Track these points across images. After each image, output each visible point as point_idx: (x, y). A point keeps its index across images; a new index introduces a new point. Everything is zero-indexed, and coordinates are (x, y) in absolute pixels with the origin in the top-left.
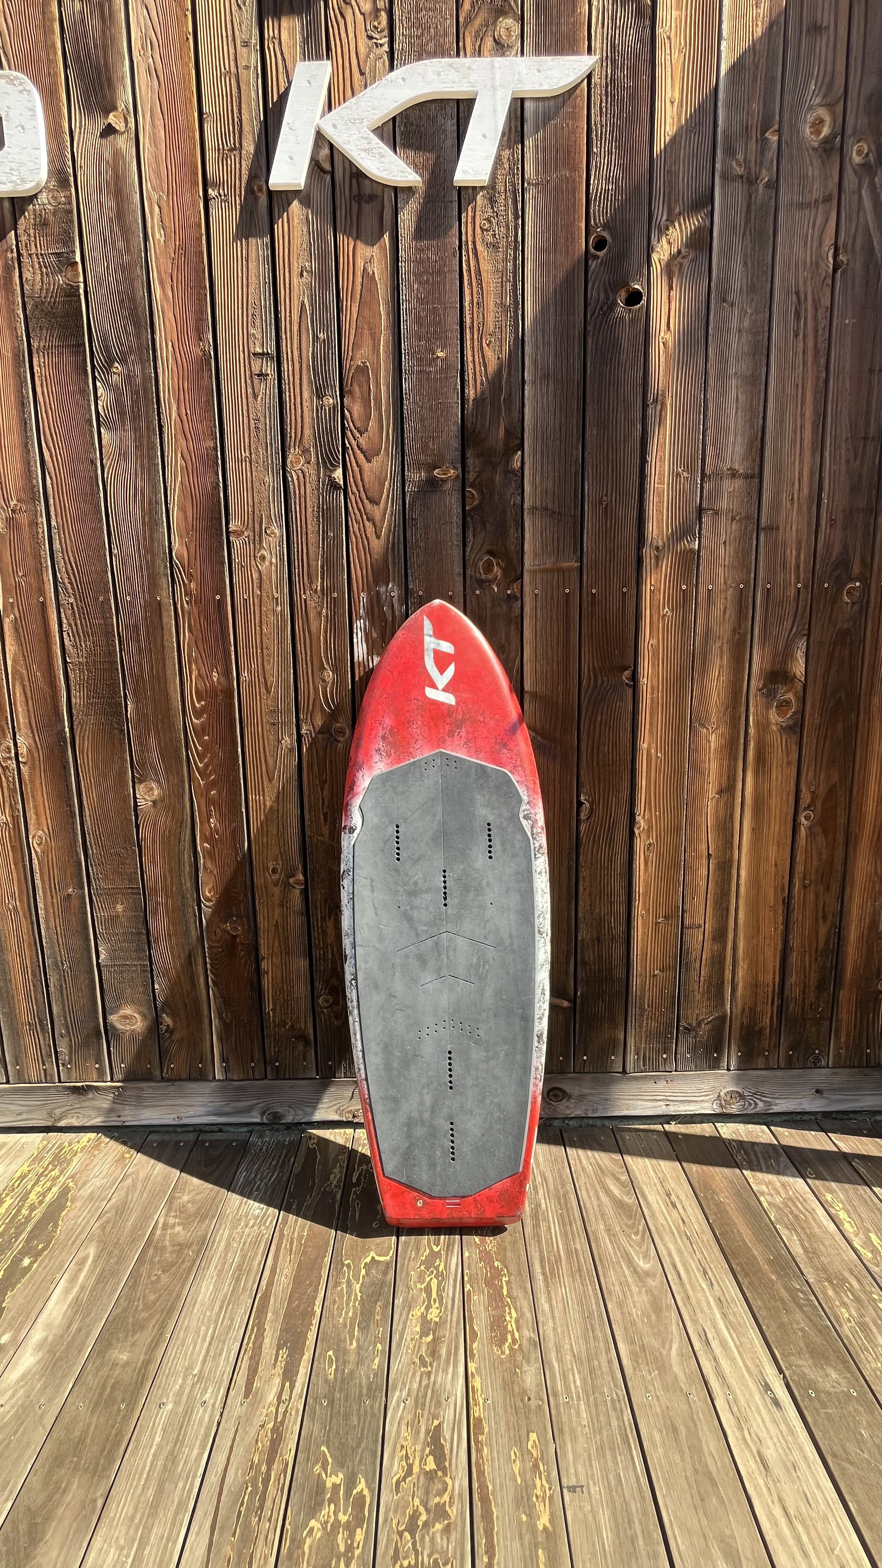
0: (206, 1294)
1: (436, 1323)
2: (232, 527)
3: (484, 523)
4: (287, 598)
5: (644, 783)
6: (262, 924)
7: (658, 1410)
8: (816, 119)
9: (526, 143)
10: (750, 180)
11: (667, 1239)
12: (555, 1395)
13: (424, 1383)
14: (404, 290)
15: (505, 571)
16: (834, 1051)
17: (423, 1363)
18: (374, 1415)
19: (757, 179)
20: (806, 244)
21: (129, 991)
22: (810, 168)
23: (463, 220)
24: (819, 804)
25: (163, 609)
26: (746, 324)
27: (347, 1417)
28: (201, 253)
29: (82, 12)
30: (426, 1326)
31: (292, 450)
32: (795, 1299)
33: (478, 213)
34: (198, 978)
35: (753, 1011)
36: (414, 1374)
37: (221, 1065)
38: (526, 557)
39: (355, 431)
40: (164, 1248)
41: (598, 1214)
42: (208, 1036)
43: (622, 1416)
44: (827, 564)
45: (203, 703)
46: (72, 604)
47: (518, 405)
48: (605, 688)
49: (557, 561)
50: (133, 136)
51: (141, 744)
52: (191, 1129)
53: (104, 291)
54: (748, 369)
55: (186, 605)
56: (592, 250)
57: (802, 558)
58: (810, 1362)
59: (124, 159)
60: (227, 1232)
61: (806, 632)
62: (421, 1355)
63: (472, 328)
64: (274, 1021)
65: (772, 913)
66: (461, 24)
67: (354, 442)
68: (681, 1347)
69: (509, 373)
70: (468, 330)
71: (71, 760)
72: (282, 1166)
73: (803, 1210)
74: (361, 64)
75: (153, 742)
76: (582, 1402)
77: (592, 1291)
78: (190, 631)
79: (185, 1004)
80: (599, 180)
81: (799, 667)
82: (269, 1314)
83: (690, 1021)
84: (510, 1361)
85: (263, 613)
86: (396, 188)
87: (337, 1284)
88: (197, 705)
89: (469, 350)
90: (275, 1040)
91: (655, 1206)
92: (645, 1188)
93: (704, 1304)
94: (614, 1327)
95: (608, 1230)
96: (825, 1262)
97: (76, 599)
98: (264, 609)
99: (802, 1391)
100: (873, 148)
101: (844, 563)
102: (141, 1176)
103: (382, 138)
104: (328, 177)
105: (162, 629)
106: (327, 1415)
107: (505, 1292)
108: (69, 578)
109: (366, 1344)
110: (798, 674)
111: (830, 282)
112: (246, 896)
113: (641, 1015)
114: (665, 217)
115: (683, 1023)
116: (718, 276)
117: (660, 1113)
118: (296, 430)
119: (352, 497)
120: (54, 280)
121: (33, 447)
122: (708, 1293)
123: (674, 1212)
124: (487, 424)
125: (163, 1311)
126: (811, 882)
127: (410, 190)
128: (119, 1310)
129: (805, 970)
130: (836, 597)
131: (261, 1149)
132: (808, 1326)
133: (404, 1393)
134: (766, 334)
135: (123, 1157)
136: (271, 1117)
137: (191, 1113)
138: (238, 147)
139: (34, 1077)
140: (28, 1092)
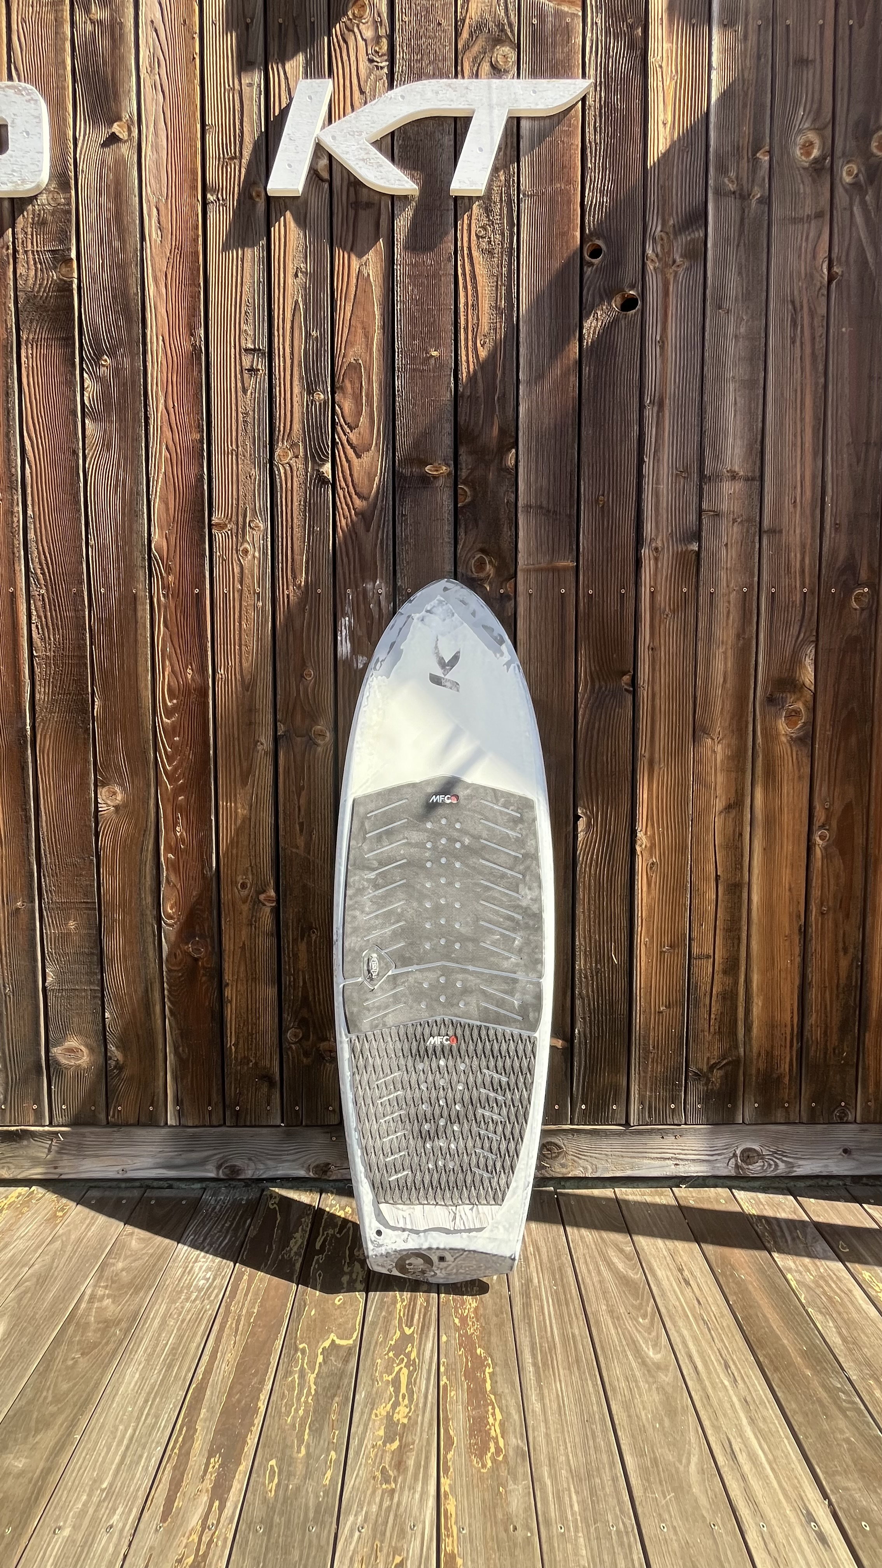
0: (130, 1383)
1: (404, 1425)
2: (215, 520)
3: (476, 521)
4: (269, 594)
5: (645, 796)
6: (228, 945)
7: (676, 1545)
8: (806, 142)
9: (522, 159)
10: (743, 196)
11: (681, 1323)
12: (548, 1523)
13: (386, 1504)
14: (398, 289)
15: (498, 570)
16: (861, 1105)
17: (386, 1479)
18: (320, 1547)
19: (749, 195)
20: (800, 256)
21: (75, 1020)
22: (801, 186)
23: (459, 227)
24: (834, 824)
25: (138, 603)
26: (742, 330)
27: (286, 1551)
28: (196, 253)
29: (93, 34)
30: (393, 1430)
31: (280, 444)
32: (836, 1400)
33: (473, 221)
34: (154, 1006)
35: (770, 1055)
36: (374, 1492)
37: (174, 1108)
38: (520, 555)
39: (346, 427)
40: (88, 1323)
41: (599, 1292)
42: (162, 1074)
43: (631, 1553)
44: (834, 568)
45: (175, 701)
46: (43, 595)
47: (512, 403)
48: (603, 693)
49: (552, 560)
50: (135, 144)
51: (106, 744)
52: (137, 1184)
53: (97, 286)
54: (745, 374)
55: (162, 599)
56: (587, 258)
57: (807, 561)
58: (861, 1484)
59: (125, 165)
60: (164, 1307)
61: (814, 639)
62: (384, 1467)
63: (466, 329)
64: (236, 1058)
65: (787, 943)
66: (459, 51)
67: (344, 438)
68: (701, 1461)
69: (504, 373)
70: (462, 330)
71: (30, 760)
72: (236, 1230)
73: (838, 1291)
74: (362, 83)
75: (119, 742)
76: (580, 1534)
77: (592, 1387)
78: (166, 625)
79: (138, 1035)
80: (593, 193)
81: (808, 675)
82: (203, 1411)
83: (700, 1066)
84: (492, 1477)
85: (244, 608)
86: (392, 196)
87: (288, 1373)
88: (169, 704)
89: (463, 350)
90: (236, 1080)
91: (665, 1283)
92: (653, 1261)
93: (727, 1405)
94: (619, 1434)
95: (611, 1312)
96: (868, 1355)
97: (47, 590)
98: (244, 604)
99: (853, 1524)
100: (863, 169)
101: (851, 567)
102: (73, 1237)
103: (380, 150)
104: (326, 186)
105: (136, 622)
106: (261, 1546)
107: (488, 1387)
108: (42, 569)
109: (317, 1452)
110: (807, 682)
111: (826, 293)
112: (211, 913)
113: (646, 1058)
114: (659, 229)
115: (693, 1068)
116: (713, 284)
117: (669, 1174)
118: (285, 424)
119: (341, 492)
120: (48, 275)
121: (15, 436)
122: (731, 1392)
123: (688, 1290)
124: (481, 422)
125: (75, 1405)
126: (829, 908)
127: (405, 199)
128: (23, 1402)
129: (826, 1008)
130: (843, 603)
131: (215, 1208)
132: (854, 1436)
133: (360, 1519)
134: (763, 340)
135: (55, 1216)
136: (227, 1171)
137: (138, 1165)
138: (238, 156)
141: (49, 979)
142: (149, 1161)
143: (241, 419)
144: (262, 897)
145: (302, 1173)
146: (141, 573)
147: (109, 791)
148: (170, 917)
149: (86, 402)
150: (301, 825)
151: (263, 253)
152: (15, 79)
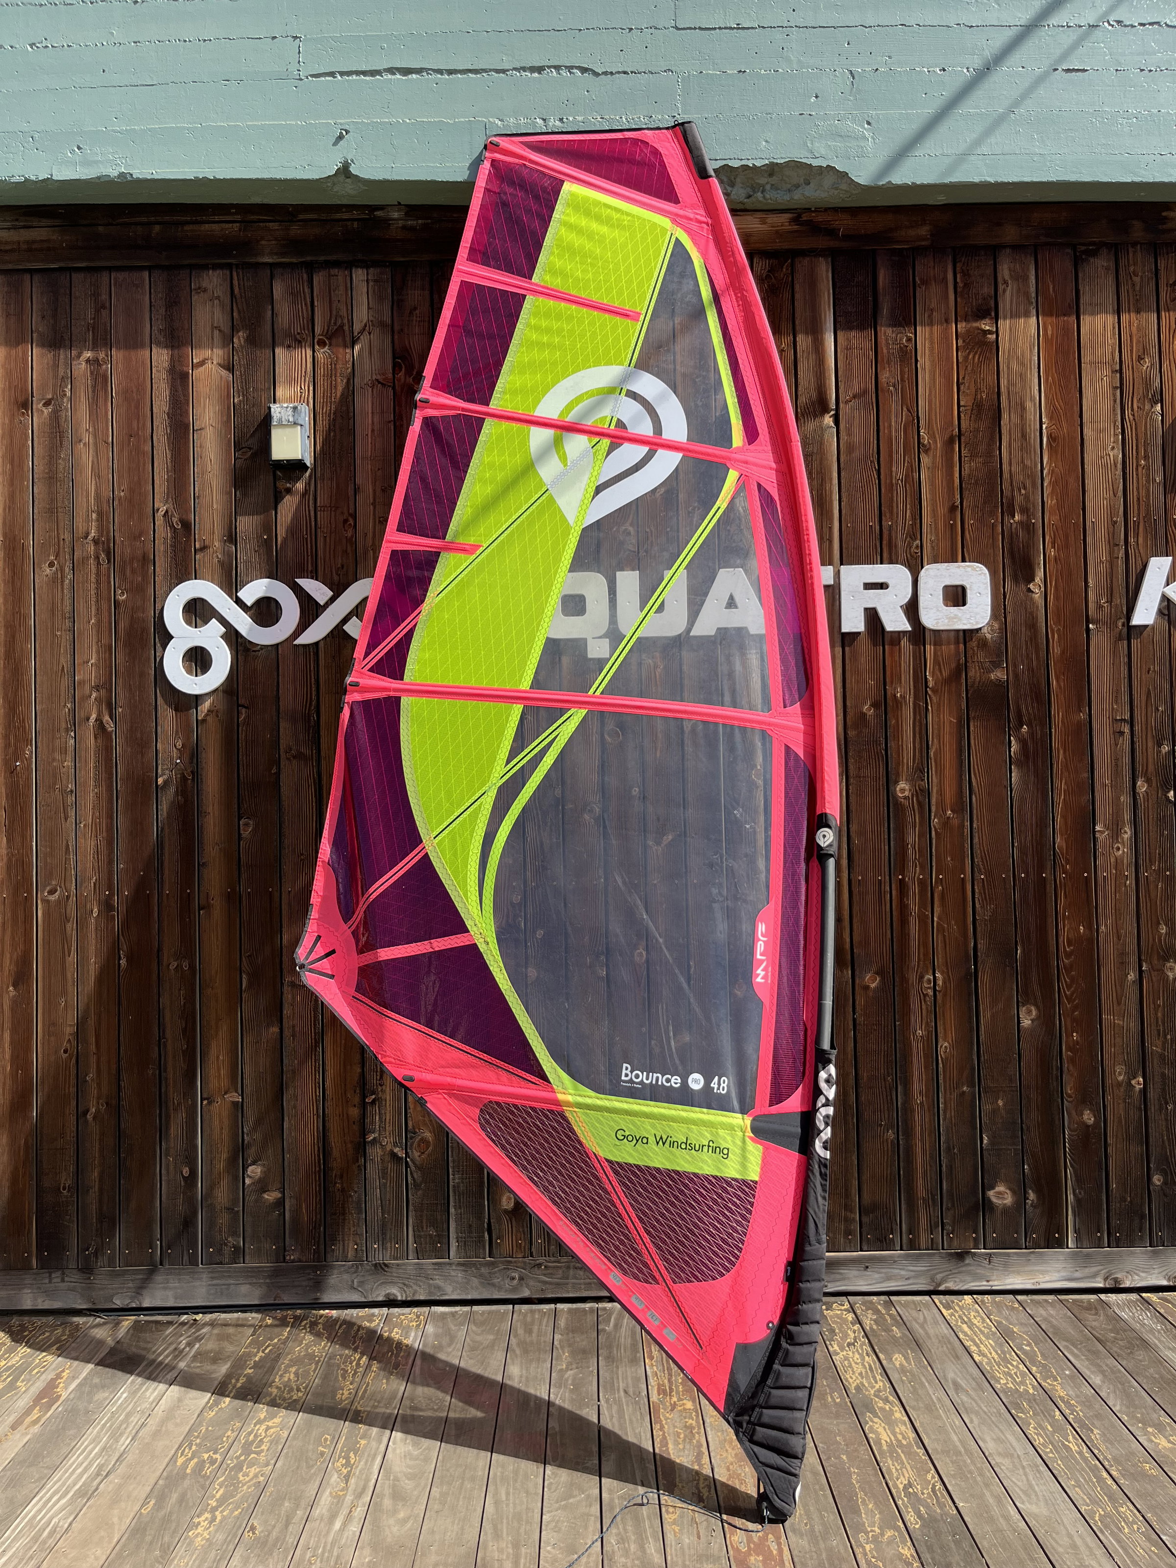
2: (1097, 828)
4: (1134, 875)
6: (1110, 1116)
21: (1003, 1171)
25: (1047, 883)
29: (1016, 529)
31: (1140, 779)
34: (1059, 1160)
37: (1074, 1235)
42: (1064, 1210)
45: (1072, 948)
46: (983, 879)
50: (1043, 595)
51: (1025, 977)
53: (1020, 682)
55: (1062, 880)
59: (1037, 607)
64: (1116, 1197)
71: (974, 989)
75: (1034, 976)
78: (1065, 897)
85: (1117, 885)
88: (1067, 949)
90: (1116, 1213)
97: (986, 876)
98: (1118, 882)
104: (1167, 618)
105: (1045, 896)
108: (983, 862)
112: (1098, 1093)
118: (1142, 766)
120: (988, 677)
136: (1113, 1283)
137: (1047, 1278)
138: (1110, 601)
139: (923, 1245)
140: (918, 1258)
141: (985, 1142)
142: (1056, 1276)
143: (1114, 764)
144: (1133, 1082)
145: (1165, 1283)
146: (1049, 863)
147: (1027, 1009)
148: (1070, 1096)
149: (1012, 754)
150: (1159, 1031)
151: (1126, 660)
152: (967, 559)
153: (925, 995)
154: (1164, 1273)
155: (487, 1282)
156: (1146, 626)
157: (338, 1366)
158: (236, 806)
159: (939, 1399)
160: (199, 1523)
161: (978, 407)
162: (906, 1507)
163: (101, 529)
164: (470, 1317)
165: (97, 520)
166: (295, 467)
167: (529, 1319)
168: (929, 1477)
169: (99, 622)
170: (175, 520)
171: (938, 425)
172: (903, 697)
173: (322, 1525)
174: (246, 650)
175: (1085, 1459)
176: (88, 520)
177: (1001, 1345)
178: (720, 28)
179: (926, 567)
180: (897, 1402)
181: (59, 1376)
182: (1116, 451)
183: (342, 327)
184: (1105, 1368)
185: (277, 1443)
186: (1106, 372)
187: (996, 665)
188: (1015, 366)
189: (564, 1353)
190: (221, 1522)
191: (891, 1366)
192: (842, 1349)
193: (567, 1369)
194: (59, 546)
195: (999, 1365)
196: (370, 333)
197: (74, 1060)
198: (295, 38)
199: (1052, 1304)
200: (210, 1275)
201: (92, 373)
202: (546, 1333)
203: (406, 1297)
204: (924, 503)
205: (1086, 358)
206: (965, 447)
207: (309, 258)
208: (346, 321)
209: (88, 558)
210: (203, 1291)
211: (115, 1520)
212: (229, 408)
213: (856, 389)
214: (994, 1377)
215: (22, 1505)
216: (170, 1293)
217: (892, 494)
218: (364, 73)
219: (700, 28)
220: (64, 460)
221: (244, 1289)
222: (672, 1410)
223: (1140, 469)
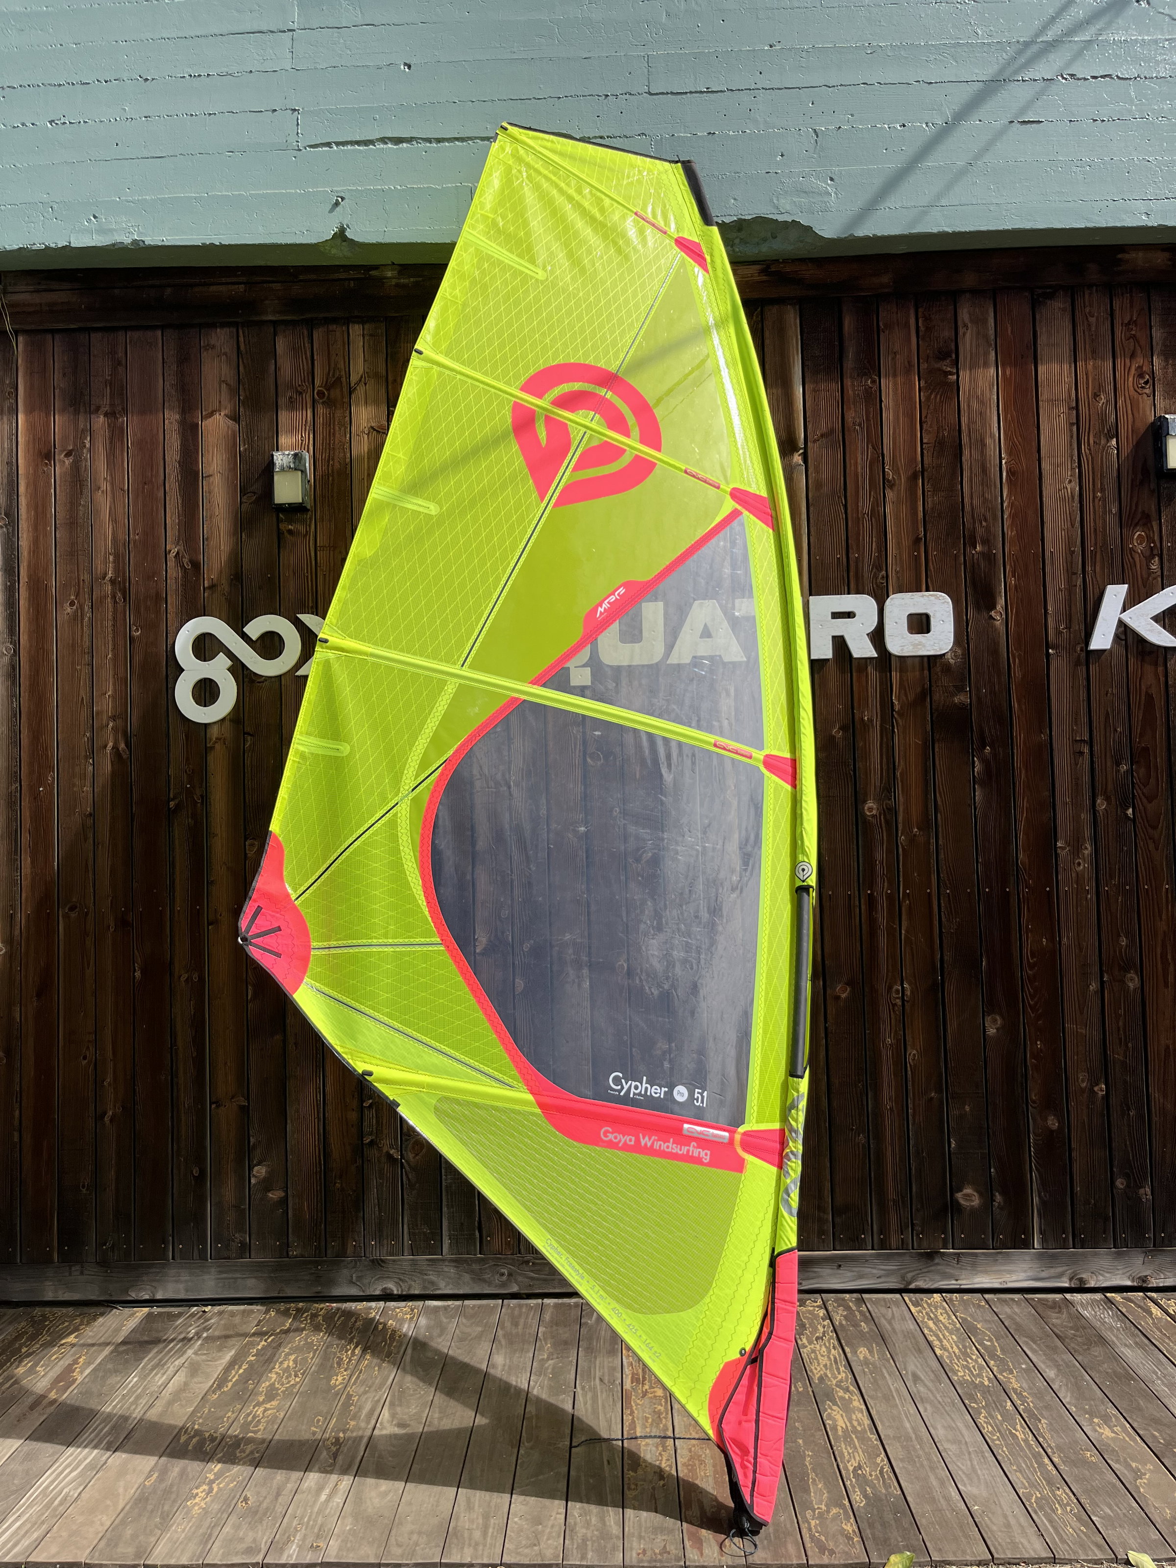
2: (1059, 845)
4: (1095, 890)
6: (1074, 1122)
14: (1172, 703)
21: (971, 1174)
25: (1010, 897)
29: (978, 560)
31: (1099, 797)
34: (1025, 1164)
37: (1039, 1236)
39: (1141, 785)
42: (1030, 1213)
45: (1035, 960)
46: (948, 893)
50: (1005, 622)
53: (983, 706)
55: (1025, 894)
59: (999, 634)
67: (1140, 792)
71: (940, 999)
75: (998, 986)
78: (1028, 910)
88: (1031, 961)
90: (1081, 1216)
97: (951, 890)
98: (1079, 897)
104: (1126, 643)
105: (1009, 909)
108: (948, 877)
119: (1140, 826)
120: (952, 700)
121: (930, 790)
127: (1174, 649)
136: (1078, 1283)
137: (1014, 1278)
138: (1068, 627)
139: (893, 1245)
140: (888, 1257)
141: (953, 1146)
142: (1022, 1276)
143: (1075, 783)
144: (1096, 1089)
145: (1129, 1283)
146: (1012, 878)
147: (993, 1018)
148: (1034, 1102)
149: (976, 774)
150: (1120, 1039)
151: (1085, 683)
152: (931, 588)
153: (894, 1005)
154: (1128, 1274)
155: (478, 1278)
156: (1104, 651)
157: (335, 1353)
158: (242, 827)
159: (897, 1390)
160: (197, 1494)
161: (940, 445)
162: (853, 1487)
163: (117, 570)
164: (462, 1312)
165: (114, 562)
166: (294, 510)
167: (516, 1312)
168: (879, 1460)
169: (115, 656)
170: (185, 561)
171: (902, 462)
172: (871, 720)
173: (309, 1496)
174: (252, 681)
175: (1029, 1446)
176: (105, 561)
177: (964, 1340)
178: (691, 92)
179: (891, 597)
180: (856, 1391)
181: (76, 1362)
182: (1073, 483)
183: (339, 379)
184: (1061, 1363)
185: (273, 1423)
186: (1063, 409)
187: (960, 689)
188: (975, 405)
189: (546, 1344)
190: (217, 1493)
191: (856, 1358)
192: (810, 1343)
193: (548, 1359)
194: (79, 586)
195: (958, 1358)
196: (365, 384)
197: (92, 1067)
198: (295, 110)
199: (1017, 1303)
200: (218, 1269)
201: (109, 425)
202: (531, 1326)
203: (402, 1291)
204: (889, 536)
205: (1044, 395)
206: (928, 482)
207: (309, 316)
208: (343, 373)
209: (105, 597)
210: (212, 1283)
211: (121, 1490)
212: (236, 457)
213: (824, 430)
214: (953, 1370)
215: (36, 1476)
216: (181, 1286)
217: (859, 529)
218: (358, 143)
219: (672, 93)
220: (84, 506)
221: (251, 1282)
222: (643, 1397)
223: (1097, 501)
